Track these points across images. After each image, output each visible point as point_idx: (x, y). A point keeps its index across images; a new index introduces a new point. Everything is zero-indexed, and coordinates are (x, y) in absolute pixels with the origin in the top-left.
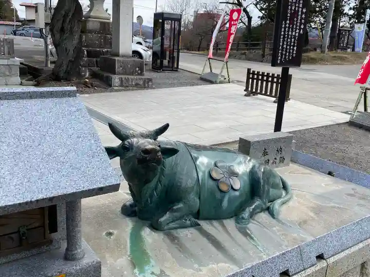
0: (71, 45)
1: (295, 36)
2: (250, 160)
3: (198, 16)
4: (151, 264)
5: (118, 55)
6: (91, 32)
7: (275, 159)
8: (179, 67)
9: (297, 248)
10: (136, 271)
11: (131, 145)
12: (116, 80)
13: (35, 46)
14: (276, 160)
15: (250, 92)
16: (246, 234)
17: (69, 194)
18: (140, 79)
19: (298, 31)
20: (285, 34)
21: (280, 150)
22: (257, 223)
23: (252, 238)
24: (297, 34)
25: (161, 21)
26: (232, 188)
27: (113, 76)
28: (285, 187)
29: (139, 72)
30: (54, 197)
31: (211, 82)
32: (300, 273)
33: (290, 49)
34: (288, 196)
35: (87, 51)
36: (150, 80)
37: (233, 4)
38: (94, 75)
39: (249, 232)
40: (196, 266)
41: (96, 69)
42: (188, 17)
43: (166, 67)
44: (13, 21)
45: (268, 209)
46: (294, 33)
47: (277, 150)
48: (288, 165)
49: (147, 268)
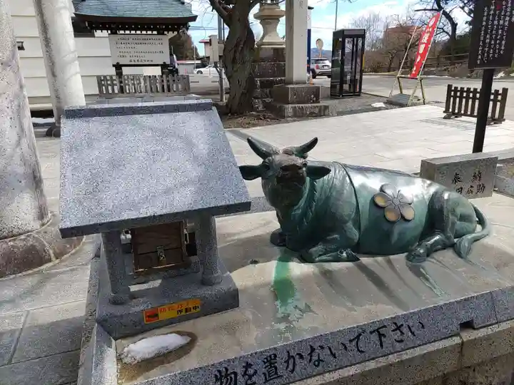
0: (243, 76)
1: (504, 26)
2: (430, 185)
3: (388, 32)
4: (296, 297)
5: (291, 83)
6: (263, 60)
7: (472, 187)
8: (362, 91)
9: (487, 294)
10: (278, 303)
11: (272, 162)
12: (289, 108)
13: (213, 82)
14: (472, 189)
15: (451, 114)
16: (418, 274)
17: (195, 210)
18: (315, 107)
19: (507, 18)
20: (487, 24)
21: (477, 176)
22: (435, 261)
23: (427, 279)
24: (507, 24)
25: (340, 39)
26: (403, 217)
27: (287, 106)
28: (481, 221)
29: (315, 99)
30: (177, 213)
31: (401, 106)
32: (491, 327)
33: (495, 44)
34: (485, 232)
35: (260, 81)
36: (326, 107)
37: (432, 10)
38: (268, 107)
39: (424, 272)
40: (349, 304)
41: (268, 100)
42: (376, 34)
43: (346, 92)
44: (193, 60)
45: (453, 246)
46: (501, 22)
47: (474, 176)
48: (490, 195)
49: (290, 301)
